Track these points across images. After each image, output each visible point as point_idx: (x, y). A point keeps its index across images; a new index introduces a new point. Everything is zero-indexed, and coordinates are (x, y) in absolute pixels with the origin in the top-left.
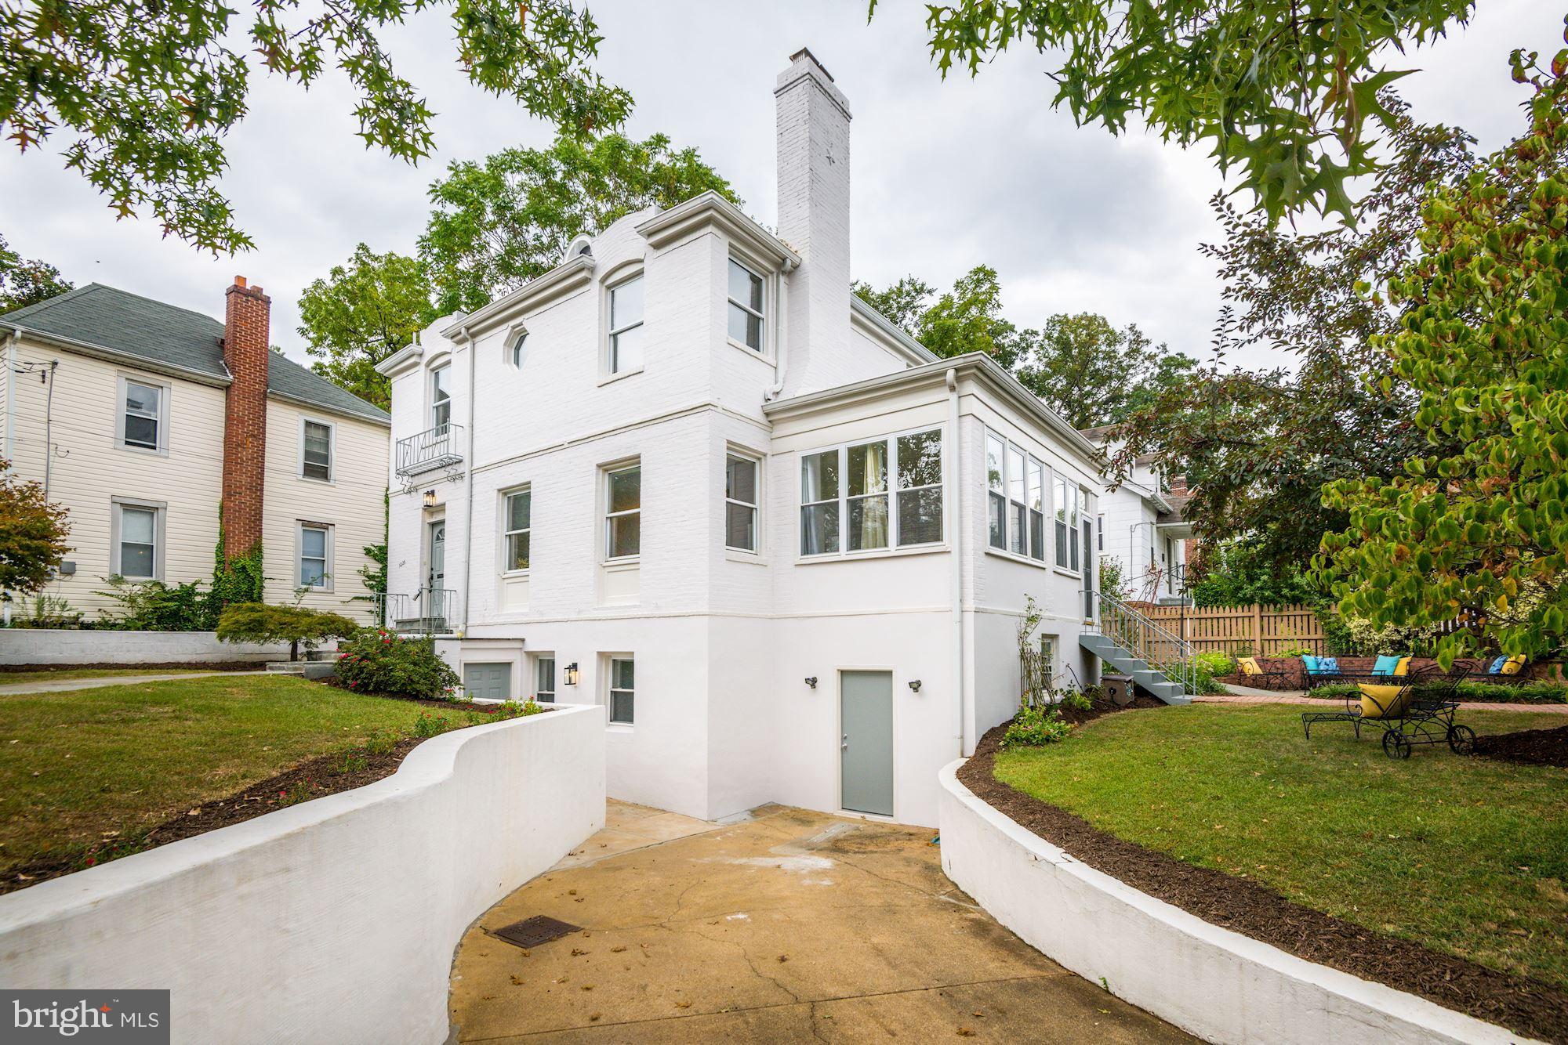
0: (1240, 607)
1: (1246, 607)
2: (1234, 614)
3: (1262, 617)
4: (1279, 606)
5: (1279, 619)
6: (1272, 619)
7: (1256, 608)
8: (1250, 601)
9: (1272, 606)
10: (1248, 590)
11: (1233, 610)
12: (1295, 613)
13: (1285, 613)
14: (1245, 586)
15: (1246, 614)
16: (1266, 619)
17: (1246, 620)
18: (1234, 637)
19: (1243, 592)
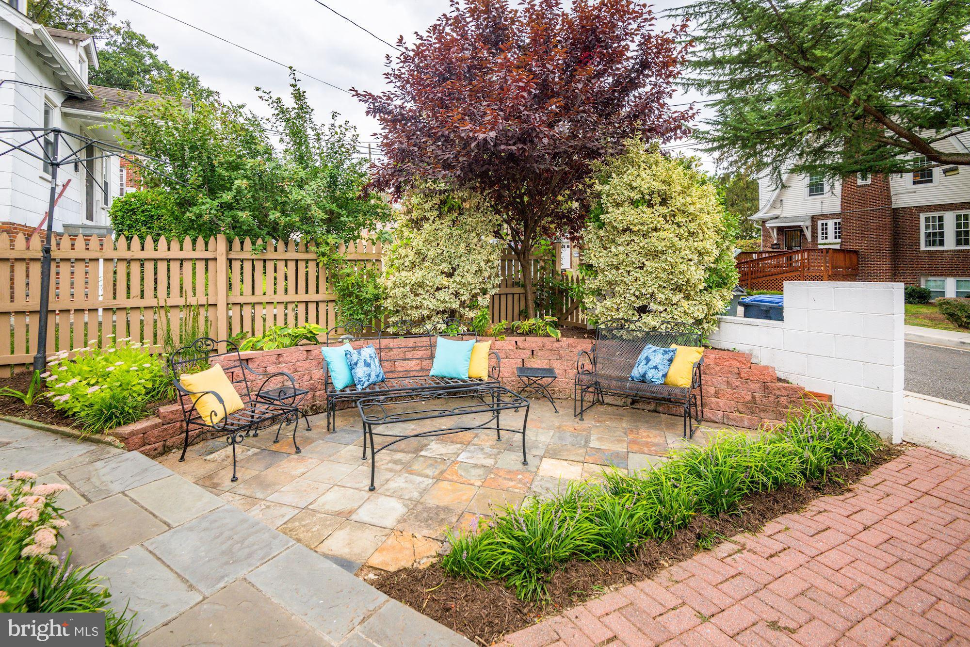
0: (188, 240)
1: (200, 241)
2: (175, 252)
3: (230, 261)
4: (260, 242)
5: (259, 265)
6: (248, 266)
7: (219, 245)
8: (208, 230)
9: (248, 241)
10: (206, 206)
11: (175, 245)
12: (287, 256)
13: (270, 255)
14: (200, 197)
15: (200, 253)
16: (236, 265)
17: (200, 266)
18: (176, 299)
19: (195, 209)
